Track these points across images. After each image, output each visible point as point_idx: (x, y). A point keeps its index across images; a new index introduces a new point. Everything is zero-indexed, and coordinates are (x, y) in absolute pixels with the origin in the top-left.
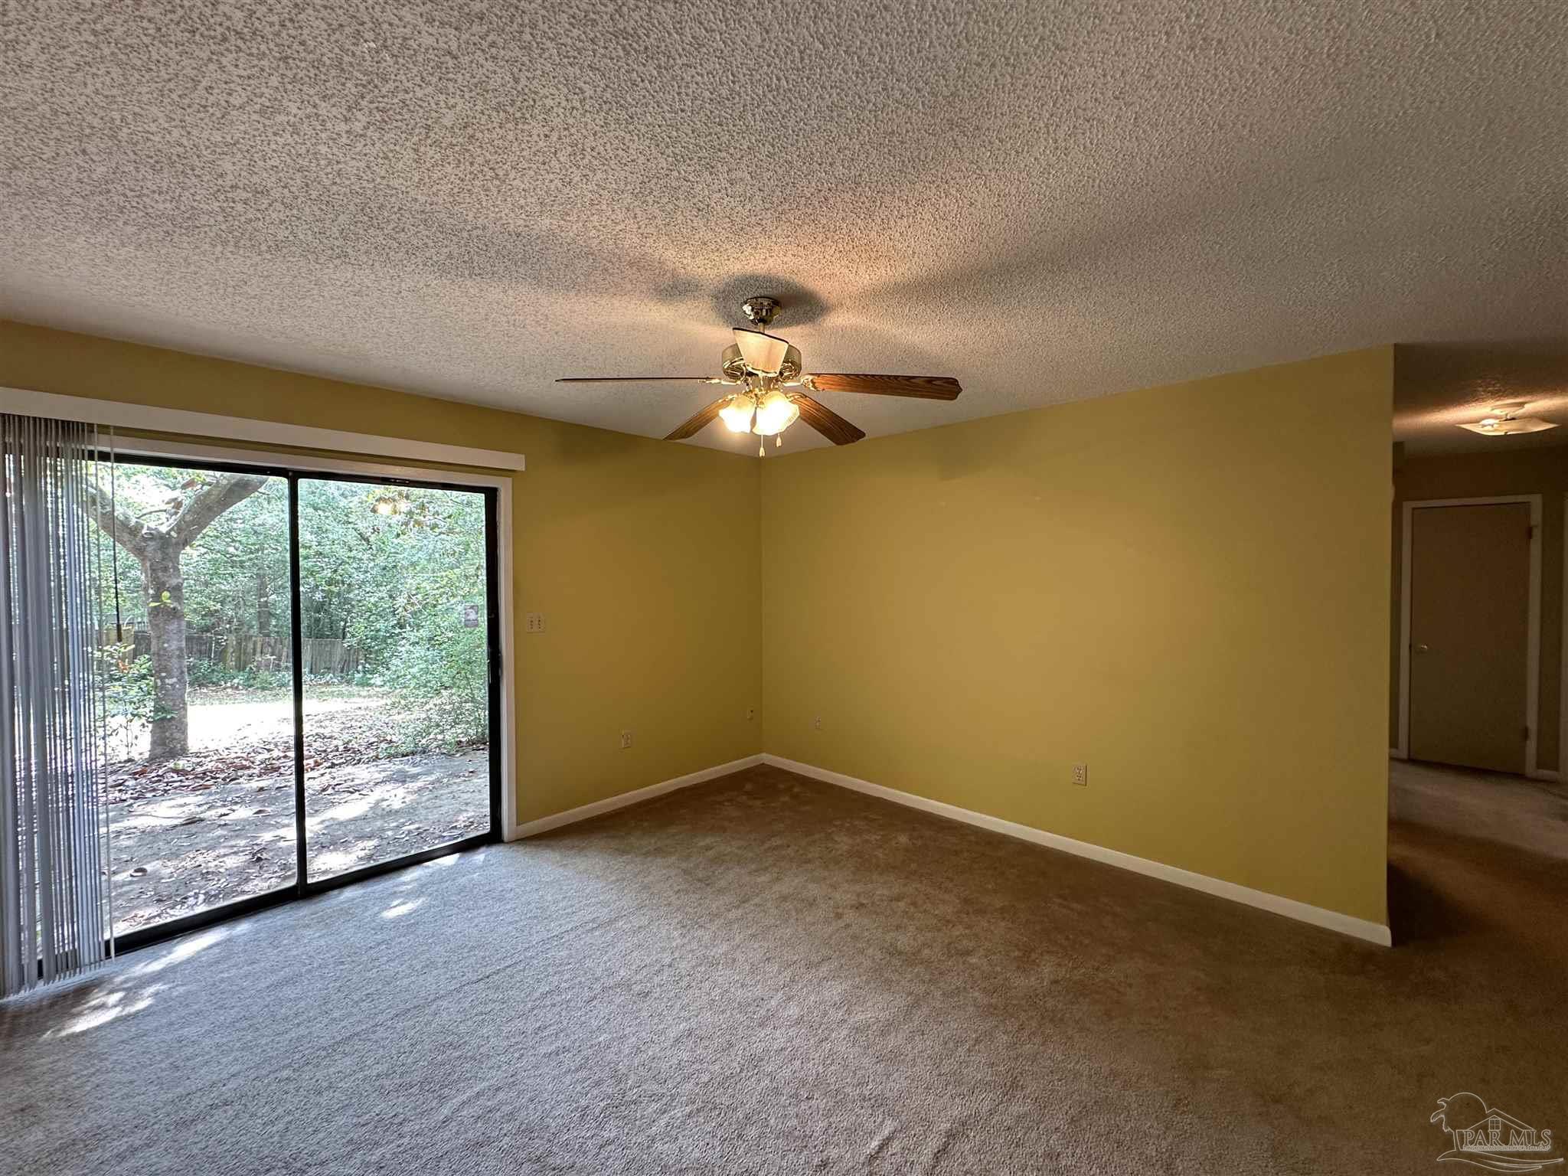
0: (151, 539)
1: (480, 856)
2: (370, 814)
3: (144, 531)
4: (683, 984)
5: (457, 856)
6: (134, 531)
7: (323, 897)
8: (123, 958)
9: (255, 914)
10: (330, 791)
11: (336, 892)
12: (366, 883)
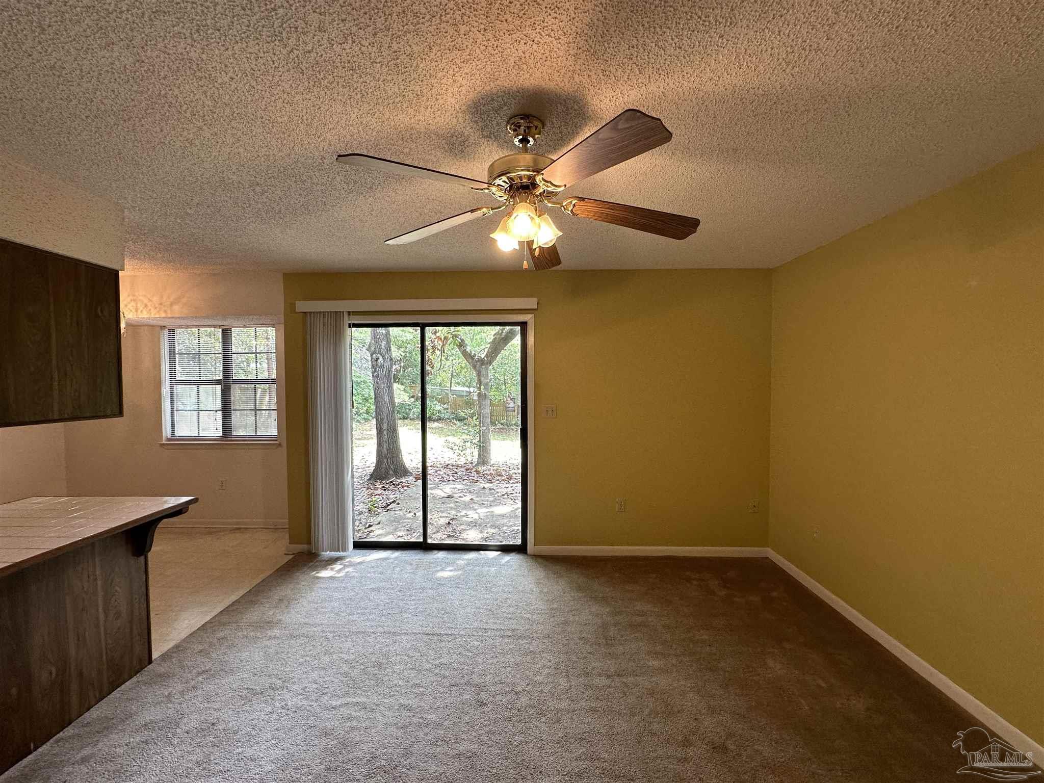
0: (478, 361)
1: (508, 558)
2: (508, 515)
3: (476, 357)
4: (508, 714)
5: (499, 552)
6: (472, 358)
7: (430, 553)
8: (357, 551)
9: (403, 550)
10: (506, 496)
11: (436, 552)
12: (450, 552)
